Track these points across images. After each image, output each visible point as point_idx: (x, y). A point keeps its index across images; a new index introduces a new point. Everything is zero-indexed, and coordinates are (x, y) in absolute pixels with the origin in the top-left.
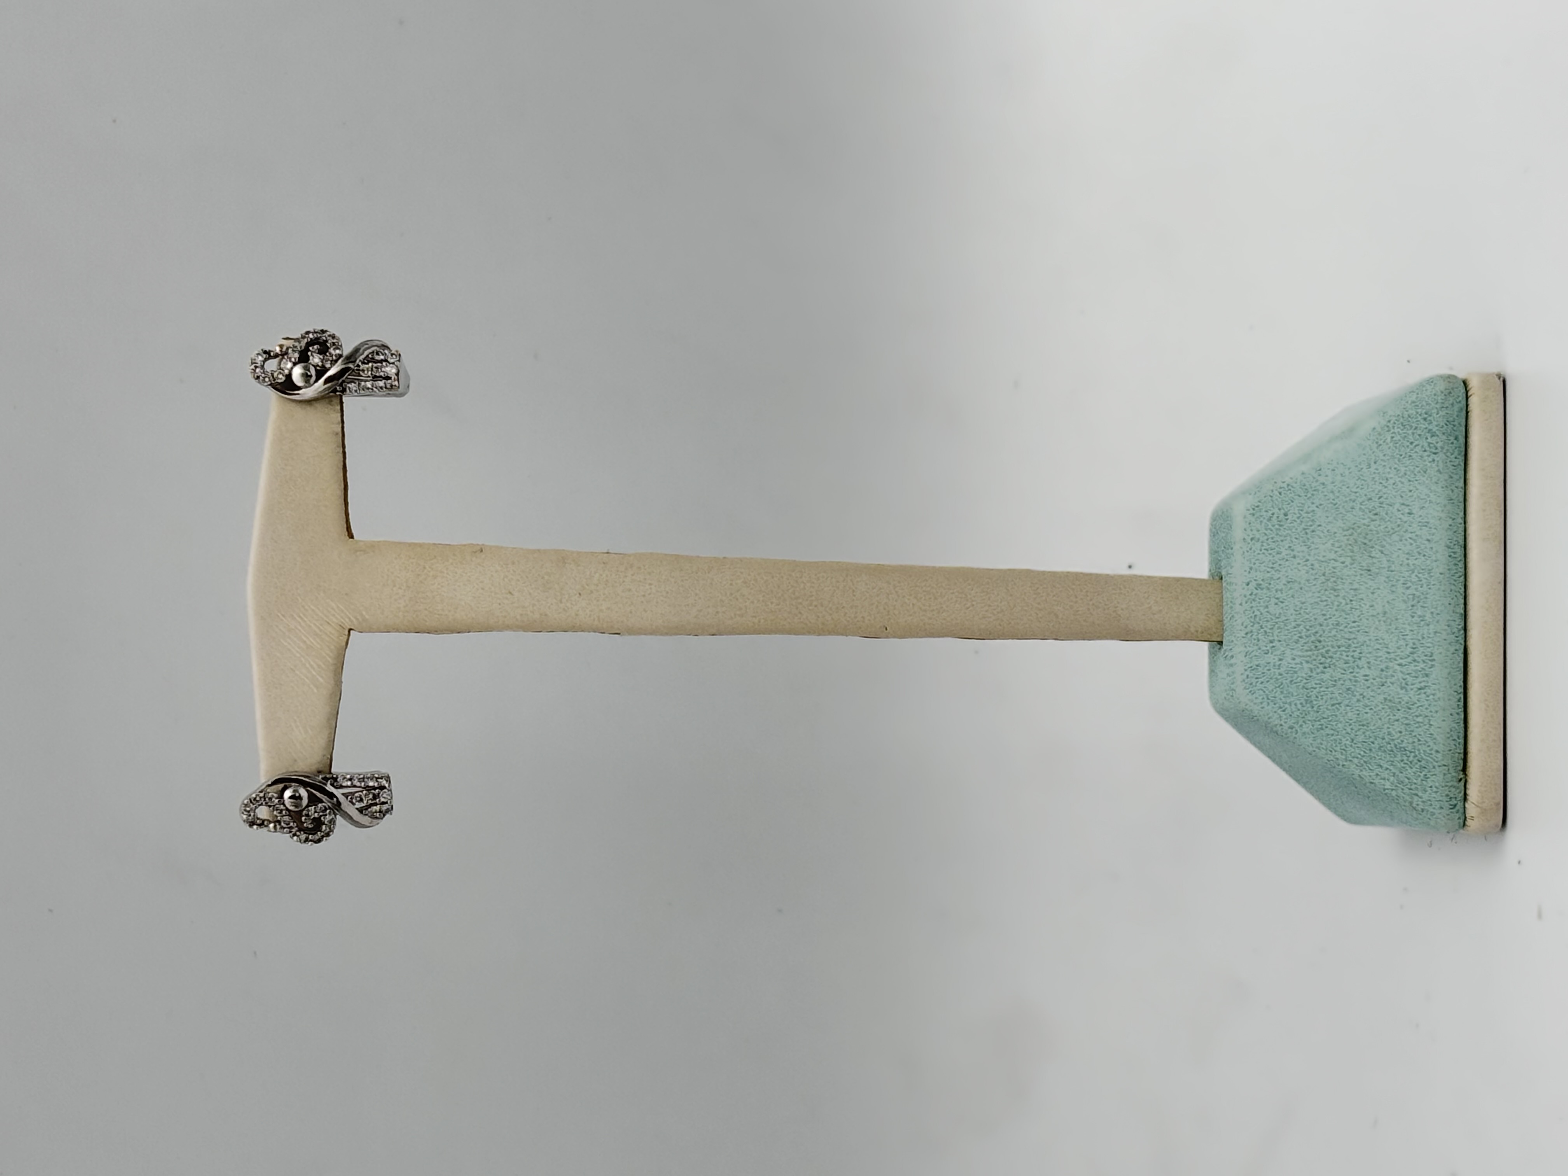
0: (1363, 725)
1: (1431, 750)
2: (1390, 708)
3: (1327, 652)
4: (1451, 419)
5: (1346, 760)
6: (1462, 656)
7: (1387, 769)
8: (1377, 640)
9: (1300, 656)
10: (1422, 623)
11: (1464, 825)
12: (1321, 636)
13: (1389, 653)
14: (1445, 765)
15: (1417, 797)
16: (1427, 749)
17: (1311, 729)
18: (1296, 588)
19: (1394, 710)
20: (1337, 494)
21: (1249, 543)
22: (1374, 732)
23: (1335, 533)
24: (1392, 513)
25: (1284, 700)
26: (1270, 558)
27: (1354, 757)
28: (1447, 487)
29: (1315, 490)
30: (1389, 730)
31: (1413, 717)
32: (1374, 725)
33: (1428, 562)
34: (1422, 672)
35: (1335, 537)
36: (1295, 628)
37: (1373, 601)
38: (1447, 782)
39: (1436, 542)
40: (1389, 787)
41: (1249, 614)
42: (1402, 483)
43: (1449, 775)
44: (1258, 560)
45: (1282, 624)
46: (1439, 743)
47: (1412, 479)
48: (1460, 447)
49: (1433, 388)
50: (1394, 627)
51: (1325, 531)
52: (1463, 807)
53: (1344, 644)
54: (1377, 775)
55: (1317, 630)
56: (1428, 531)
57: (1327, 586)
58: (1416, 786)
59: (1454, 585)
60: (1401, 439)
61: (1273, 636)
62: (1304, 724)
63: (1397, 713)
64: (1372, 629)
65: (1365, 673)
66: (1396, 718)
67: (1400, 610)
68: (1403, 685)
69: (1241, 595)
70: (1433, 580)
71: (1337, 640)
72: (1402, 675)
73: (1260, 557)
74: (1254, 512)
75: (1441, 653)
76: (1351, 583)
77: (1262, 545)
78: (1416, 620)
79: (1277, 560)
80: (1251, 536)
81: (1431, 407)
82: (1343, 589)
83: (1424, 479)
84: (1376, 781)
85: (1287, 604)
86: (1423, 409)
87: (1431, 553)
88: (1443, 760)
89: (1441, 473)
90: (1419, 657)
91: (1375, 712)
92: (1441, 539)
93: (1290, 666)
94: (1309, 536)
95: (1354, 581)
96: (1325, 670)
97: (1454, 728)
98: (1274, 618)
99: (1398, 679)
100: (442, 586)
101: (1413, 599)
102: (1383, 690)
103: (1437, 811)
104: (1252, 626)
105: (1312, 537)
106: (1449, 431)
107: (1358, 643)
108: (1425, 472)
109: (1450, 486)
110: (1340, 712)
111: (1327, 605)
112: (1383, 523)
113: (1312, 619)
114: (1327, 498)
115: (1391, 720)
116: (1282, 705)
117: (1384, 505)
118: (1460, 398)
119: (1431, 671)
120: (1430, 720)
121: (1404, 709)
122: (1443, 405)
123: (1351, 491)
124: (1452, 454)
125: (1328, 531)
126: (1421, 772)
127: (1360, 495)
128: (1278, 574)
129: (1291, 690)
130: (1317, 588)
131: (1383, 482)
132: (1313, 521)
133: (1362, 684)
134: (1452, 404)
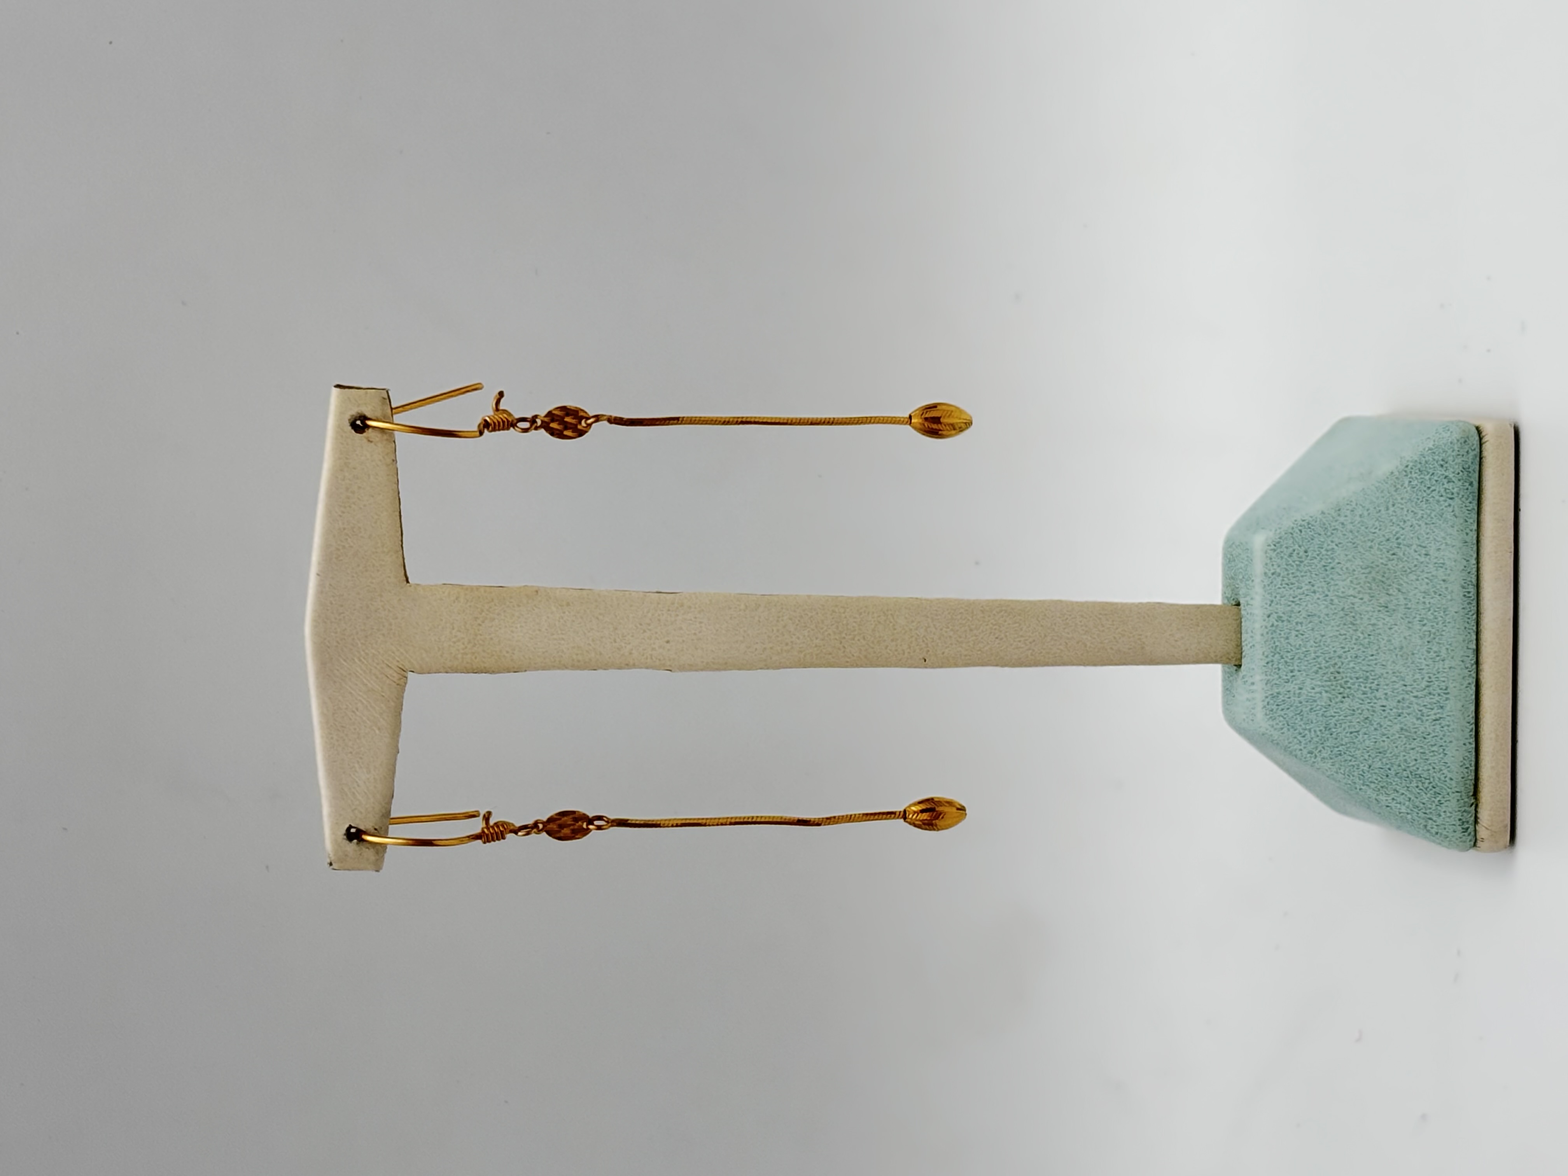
0: (1380, 753)
1: (1445, 777)
2: (1406, 737)
3: (1347, 682)
4: (1467, 466)
5: (1363, 785)
6: (1474, 688)
7: (1403, 794)
8: (1394, 673)
9: (1319, 685)
10: (1438, 658)
11: (1475, 845)
12: (1340, 668)
13: (1405, 686)
14: (1457, 792)
15: (1430, 822)
16: (1442, 778)
17: (1330, 754)
18: (1316, 622)
19: (1409, 739)
20: (1356, 534)
21: (1270, 578)
22: (1389, 760)
23: (1354, 570)
24: (1409, 553)
25: (1304, 726)
26: (1291, 592)
27: (1371, 782)
28: (1462, 530)
29: (1334, 530)
30: (1405, 758)
31: (1428, 747)
32: (1391, 753)
33: (1444, 602)
34: (1438, 704)
35: (1354, 574)
36: (1314, 659)
37: (1389, 636)
38: (1460, 807)
39: (1450, 583)
40: (1405, 811)
41: (1270, 644)
42: (1420, 526)
43: (1462, 801)
44: (1278, 594)
45: (1301, 654)
46: (1453, 771)
47: (1428, 522)
48: (1474, 493)
49: (1449, 437)
50: (1411, 661)
51: (1344, 569)
52: (1474, 829)
53: (1362, 676)
54: (1393, 799)
55: (1336, 661)
56: (1444, 572)
57: (1346, 619)
58: (1431, 811)
59: (1468, 623)
60: (1419, 484)
61: (1293, 666)
62: (1322, 749)
63: (1412, 742)
64: (1389, 663)
65: (1382, 704)
66: (1412, 746)
67: (1416, 646)
68: (1419, 716)
69: (1262, 627)
70: (1449, 619)
71: (1355, 672)
72: (1418, 707)
73: (1280, 591)
74: (1275, 548)
75: (1455, 687)
76: (1369, 619)
77: (1283, 580)
78: (1432, 655)
79: (1296, 593)
80: (1273, 571)
81: (1448, 454)
82: (1362, 624)
83: (1441, 522)
84: (1393, 804)
85: (1307, 636)
86: (1440, 456)
87: (1446, 592)
88: (1456, 787)
89: (1456, 517)
90: (1434, 690)
91: (1392, 741)
92: (1456, 580)
93: (1310, 694)
94: (1328, 573)
95: (1372, 616)
96: (1343, 699)
97: (1467, 756)
98: (1294, 649)
99: (1414, 711)
100: (500, 628)
101: (1430, 636)
102: (1400, 720)
103: (1450, 835)
104: (1273, 656)
105: (1331, 574)
106: (1464, 478)
107: (1375, 675)
108: (1441, 516)
109: (1465, 529)
110: (1357, 739)
111: (1346, 639)
112: (1401, 562)
113: (1330, 651)
114: (1346, 537)
115: (1407, 749)
116: (1302, 731)
117: (1401, 546)
118: (1475, 446)
119: (1446, 704)
120: (1444, 750)
121: (1419, 739)
122: (1458, 453)
123: (1371, 532)
124: (1467, 499)
125: (1347, 568)
126: (1435, 798)
127: (1378, 535)
128: (1299, 608)
129: (1310, 717)
130: (1336, 622)
131: (1401, 524)
132: (1332, 558)
133: (1379, 714)
134: (1468, 452)
